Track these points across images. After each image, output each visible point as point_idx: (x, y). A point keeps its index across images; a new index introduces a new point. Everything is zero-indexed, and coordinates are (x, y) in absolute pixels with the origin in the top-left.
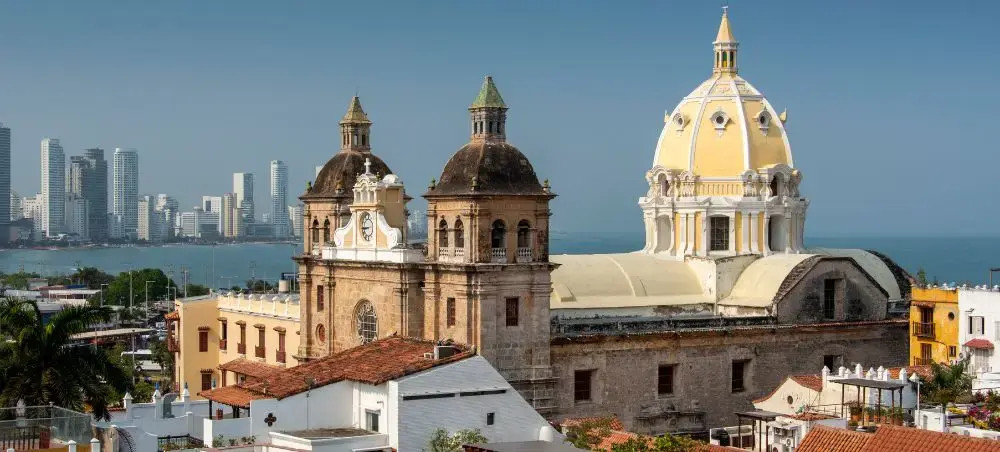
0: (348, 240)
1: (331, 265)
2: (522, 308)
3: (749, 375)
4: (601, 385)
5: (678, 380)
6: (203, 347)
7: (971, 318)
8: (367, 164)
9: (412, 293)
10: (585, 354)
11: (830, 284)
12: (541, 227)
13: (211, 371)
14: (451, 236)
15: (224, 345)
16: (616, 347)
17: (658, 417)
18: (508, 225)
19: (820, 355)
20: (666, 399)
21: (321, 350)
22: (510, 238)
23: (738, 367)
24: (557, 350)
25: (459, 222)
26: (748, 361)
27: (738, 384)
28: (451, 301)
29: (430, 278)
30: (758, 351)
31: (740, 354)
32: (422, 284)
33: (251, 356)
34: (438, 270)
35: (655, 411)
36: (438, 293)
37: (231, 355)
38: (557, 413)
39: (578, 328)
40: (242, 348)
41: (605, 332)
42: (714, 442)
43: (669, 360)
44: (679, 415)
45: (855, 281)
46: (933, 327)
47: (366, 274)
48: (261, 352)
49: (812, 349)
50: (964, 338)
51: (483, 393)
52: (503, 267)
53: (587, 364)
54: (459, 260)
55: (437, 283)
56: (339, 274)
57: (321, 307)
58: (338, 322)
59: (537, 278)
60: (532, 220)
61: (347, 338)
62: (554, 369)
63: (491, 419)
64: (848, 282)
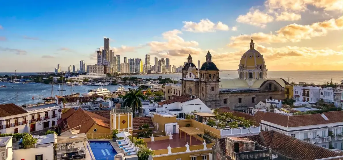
0: (188, 77)
1: (185, 80)
2: (214, 88)
3: (255, 100)
4: (228, 101)
5: (242, 100)
6: (169, 93)
7: (296, 91)
8: (190, 65)
9: (197, 86)
10: (225, 96)
11: (270, 85)
12: (217, 75)
13: (170, 96)
14: (203, 77)
15: (172, 92)
16: (231, 95)
17: (239, 107)
18: (212, 75)
19: (269, 96)
20: (240, 104)
21: (184, 94)
22: (212, 77)
23: (253, 98)
24: (221, 95)
25: (204, 75)
26: (255, 97)
27: (253, 101)
28: (203, 87)
29: (199, 83)
30: (257, 96)
31: (254, 96)
32: (198, 84)
33: (175, 94)
34: (201, 82)
35: (238, 106)
36: (201, 86)
37: (173, 94)
38: (220, 106)
39: (224, 92)
40: (174, 93)
41: (229, 92)
42: (244, 112)
43: (240, 97)
44: (242, 106)
45: (275, 84)
46: (289, 92)
47: (190, 82)
48: (177, 94)
49: (267, 95)
50: (294, 94)
51: (199, 104)
52: (211, 82)
53: (226, 98)
54: (204, 81)
55: (201, 84)
56: (187, 82)
57: (184, 88)
58: (186, 90)
59: (217, 83)
60: (216, 74)
61: (188, 92)
62: (220, 98)
63: (200, 109)
64: (274, 84)
